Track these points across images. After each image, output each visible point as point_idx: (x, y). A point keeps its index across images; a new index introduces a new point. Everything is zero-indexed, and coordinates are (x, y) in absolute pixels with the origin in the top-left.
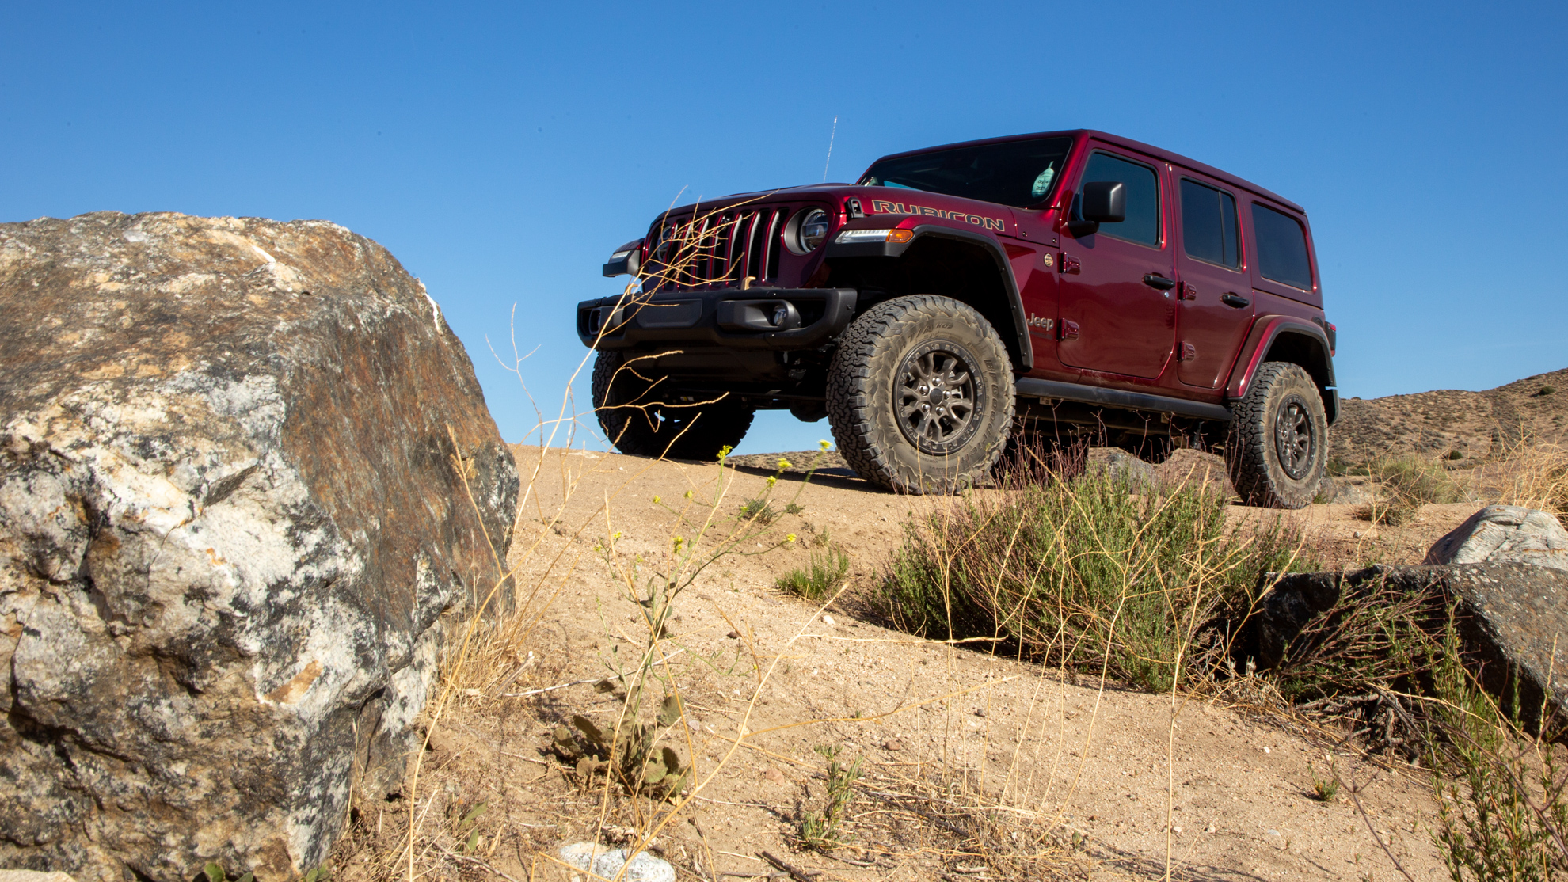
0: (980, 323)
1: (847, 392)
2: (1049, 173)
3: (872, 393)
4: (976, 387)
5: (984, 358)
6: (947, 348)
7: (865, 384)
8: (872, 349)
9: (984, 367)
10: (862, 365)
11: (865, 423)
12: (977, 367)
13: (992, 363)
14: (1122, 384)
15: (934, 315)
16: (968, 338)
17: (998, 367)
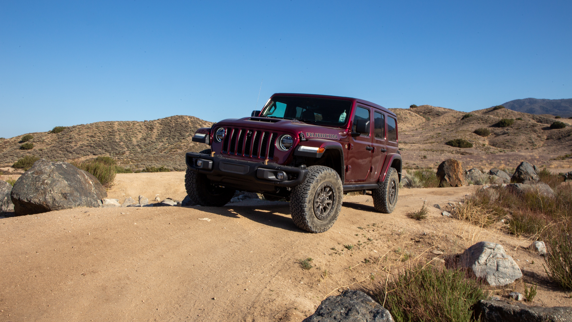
0: (337, 177)
1: (301, 202)
2: (345, 114)
3: (309, 203)
4: (334, 196)
5: (337, 187)
6: (328, 185)
7: (307, 200)
8: (310, 188)
9: (336, 190)
10: (306, 194)
11: (306, 213)
12: (335, 190)
13: (339, 189)
14: (358, 183)
15: (326, 175)
16: (334, 181)
17: (340, 189)
